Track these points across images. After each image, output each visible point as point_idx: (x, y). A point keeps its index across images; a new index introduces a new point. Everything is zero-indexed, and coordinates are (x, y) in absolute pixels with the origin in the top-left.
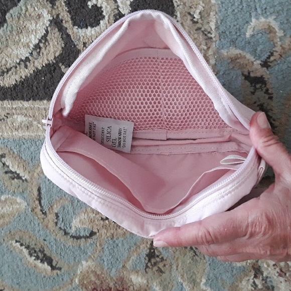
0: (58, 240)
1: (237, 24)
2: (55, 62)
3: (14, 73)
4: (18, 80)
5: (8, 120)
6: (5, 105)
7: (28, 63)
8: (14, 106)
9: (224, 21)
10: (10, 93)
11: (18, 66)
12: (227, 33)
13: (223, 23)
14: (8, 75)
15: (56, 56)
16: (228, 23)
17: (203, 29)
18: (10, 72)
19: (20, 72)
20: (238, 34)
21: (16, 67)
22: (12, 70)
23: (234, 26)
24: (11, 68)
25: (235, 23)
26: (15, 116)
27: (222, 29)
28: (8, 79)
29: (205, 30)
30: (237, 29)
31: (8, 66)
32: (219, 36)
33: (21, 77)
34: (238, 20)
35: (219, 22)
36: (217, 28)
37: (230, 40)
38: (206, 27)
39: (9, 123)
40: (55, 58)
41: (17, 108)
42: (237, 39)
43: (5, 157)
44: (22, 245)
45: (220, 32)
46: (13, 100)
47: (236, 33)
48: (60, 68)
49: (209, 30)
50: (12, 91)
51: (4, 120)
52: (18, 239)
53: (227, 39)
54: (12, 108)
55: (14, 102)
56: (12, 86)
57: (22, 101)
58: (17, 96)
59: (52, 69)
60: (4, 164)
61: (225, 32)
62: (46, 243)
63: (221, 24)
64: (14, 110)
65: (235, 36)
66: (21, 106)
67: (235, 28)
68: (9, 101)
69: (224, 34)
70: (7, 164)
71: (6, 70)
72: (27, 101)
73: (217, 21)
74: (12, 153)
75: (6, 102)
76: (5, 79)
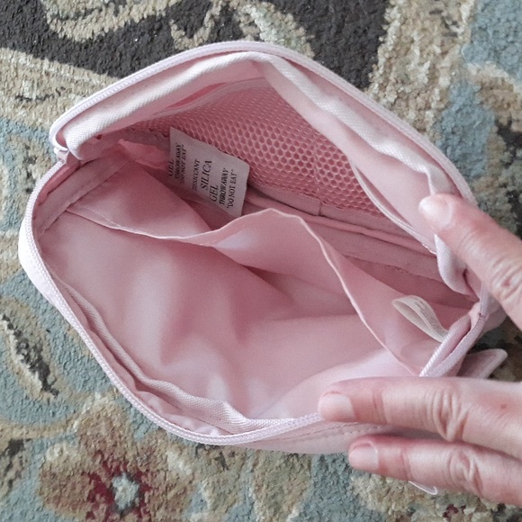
0: (70, 337)
1: (515, 20)
2: (164, 14)
3: (94, 20)
4: (97, 32)
5: (60, 100)
6: (62, 72)
7: (121, 7)
8: (76, 78)
9: (490, 8)
10: (77, 54)
11: (104, 8)
12: (490, 32)
13: (486, 11)
14: (84, 21)
15: (170, 5)
16: (498, 14)
17: (444, 14)
18: (89, 17)
19: (105, 20)
20: (510, 39)
21: (101, 10)
22: (93, 13)
23: (508, 21)
24: (92, 10)
25: (512, 16)
26: (72, 96)
27: (481, 21)
28: (83, 27)
29: (449, 17)
30: (510, 27)
31: (89, 6)
32: (472, 35)
33: (103, 29)
34: (518, 12)
35: (479, 8)
36: (473, 17)
37: (490, 46)
38: (452, 11)
39: (59, 105)
40: (167, 9)
41: (79, 82)
42: (505, 47)
43: (34, 163)
44: (10, 327)
45: (477, 25)
46: (78, 66)
47: (507, 36)
48: (169, 28)
49: (456, 18)
50: (81, 49)
51: (53, 97)
52: (7, 315)
53: (485, 43)
54: (72, 80)
55: (77, 70)
56: (84, 41)
57: (91, 73)
58: (87, 60)
59: (157, 26)
60: (29, 175)
61: (485, 30)
62: (48, 337)
63: (483, 10)
64: (73, 85)
65: (503, 43)
66: (87, 79)
67: (508, 25)
68: (72, 67)
69: (483, 33)
70: (34, 176)
71: (83, 11)
72: (99, 73)
73: (476, 5)
74: (47, 159)
75: (66, 66)
76: (78, 27)
